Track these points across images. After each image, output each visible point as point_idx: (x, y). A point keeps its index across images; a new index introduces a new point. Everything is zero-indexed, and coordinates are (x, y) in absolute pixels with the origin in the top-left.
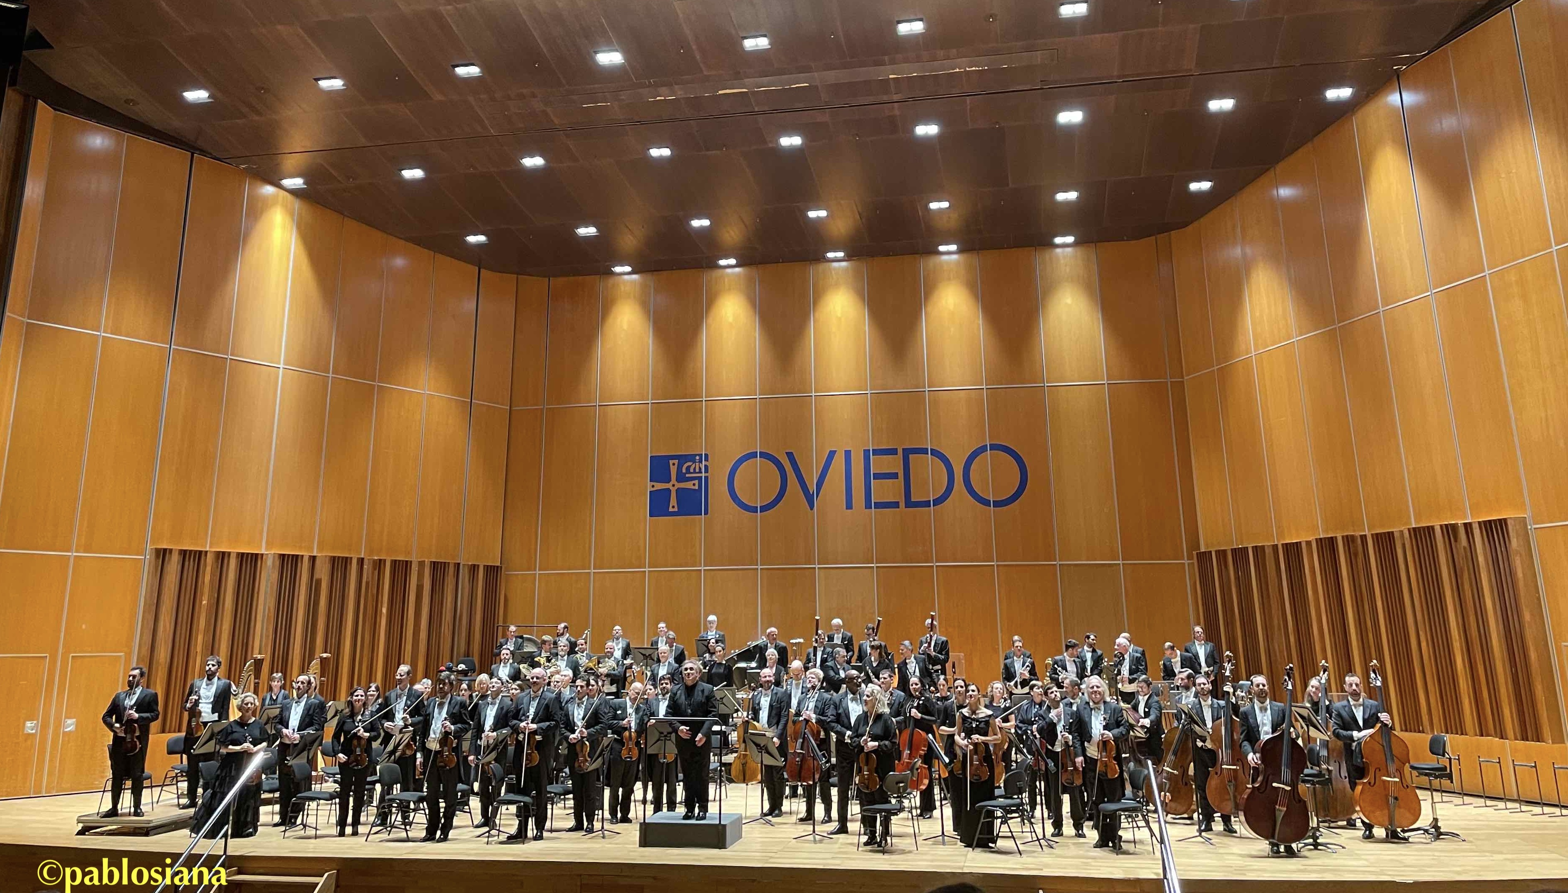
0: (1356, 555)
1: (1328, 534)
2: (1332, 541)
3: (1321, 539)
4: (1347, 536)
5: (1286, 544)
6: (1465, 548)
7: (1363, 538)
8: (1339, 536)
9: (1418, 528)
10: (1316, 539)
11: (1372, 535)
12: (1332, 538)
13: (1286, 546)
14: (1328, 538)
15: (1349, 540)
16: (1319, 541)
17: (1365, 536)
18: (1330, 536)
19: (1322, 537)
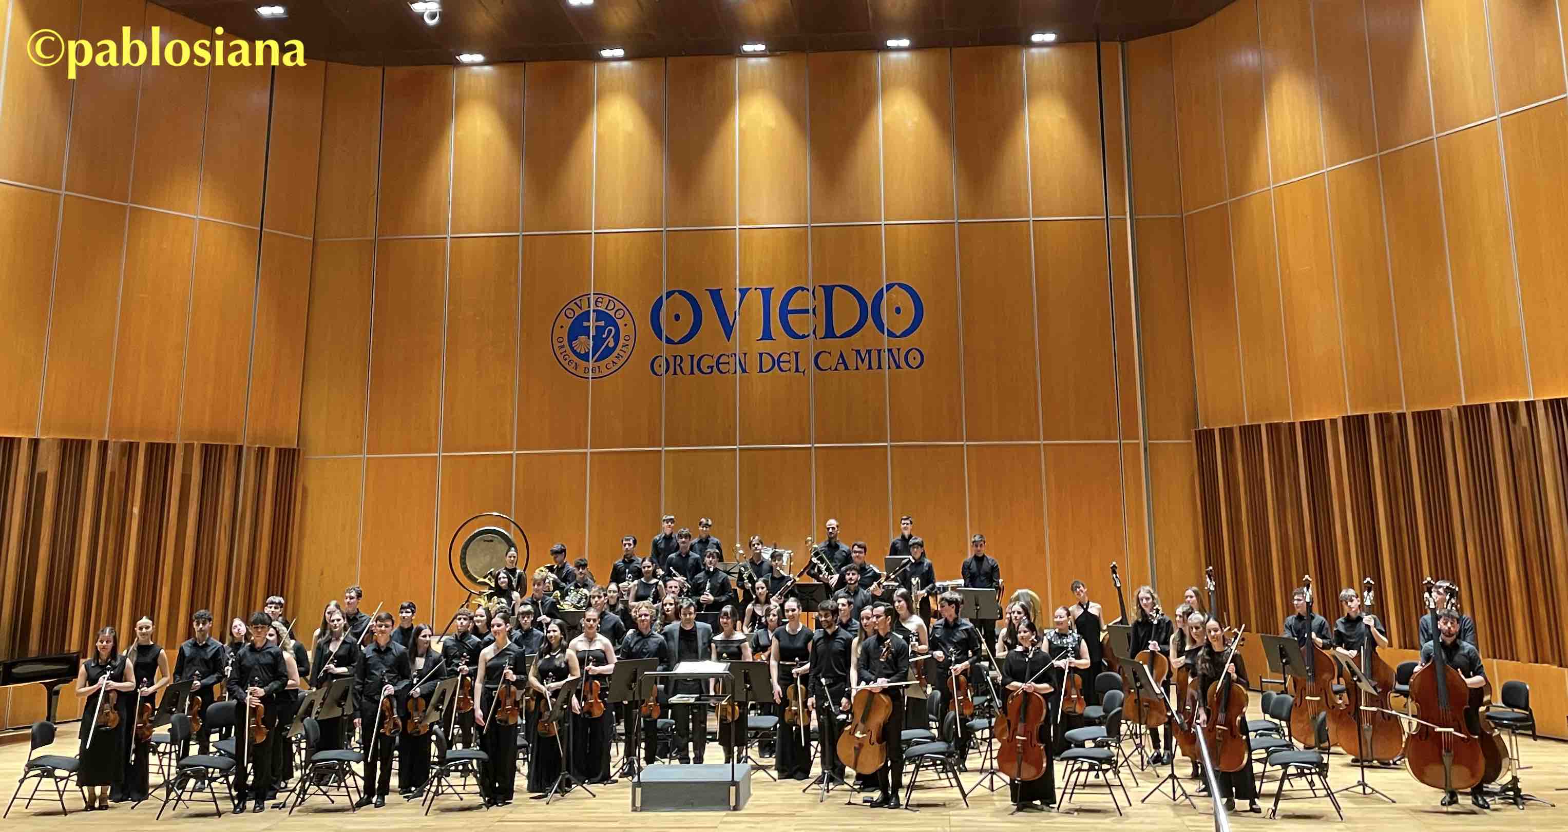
0: (1391, 438)
1: (1356, 411)
2: (1362, 420)
3: (1349, 417)
4: (1380, 414)
5: (1306, 422)
6: (1524, 429)
7: (1401, 417)
8: (1371, 413)
9: (1471, 406)
10: (1343, 417)
11: (1413, 413)
12: (1362, 416)
13: (1305, 425)
14: (1357, 416)
15: (1383, 419)
16: (1346, 420)
17: (1404, 414)
18: (1359, 413)
19: (1349, 414)
